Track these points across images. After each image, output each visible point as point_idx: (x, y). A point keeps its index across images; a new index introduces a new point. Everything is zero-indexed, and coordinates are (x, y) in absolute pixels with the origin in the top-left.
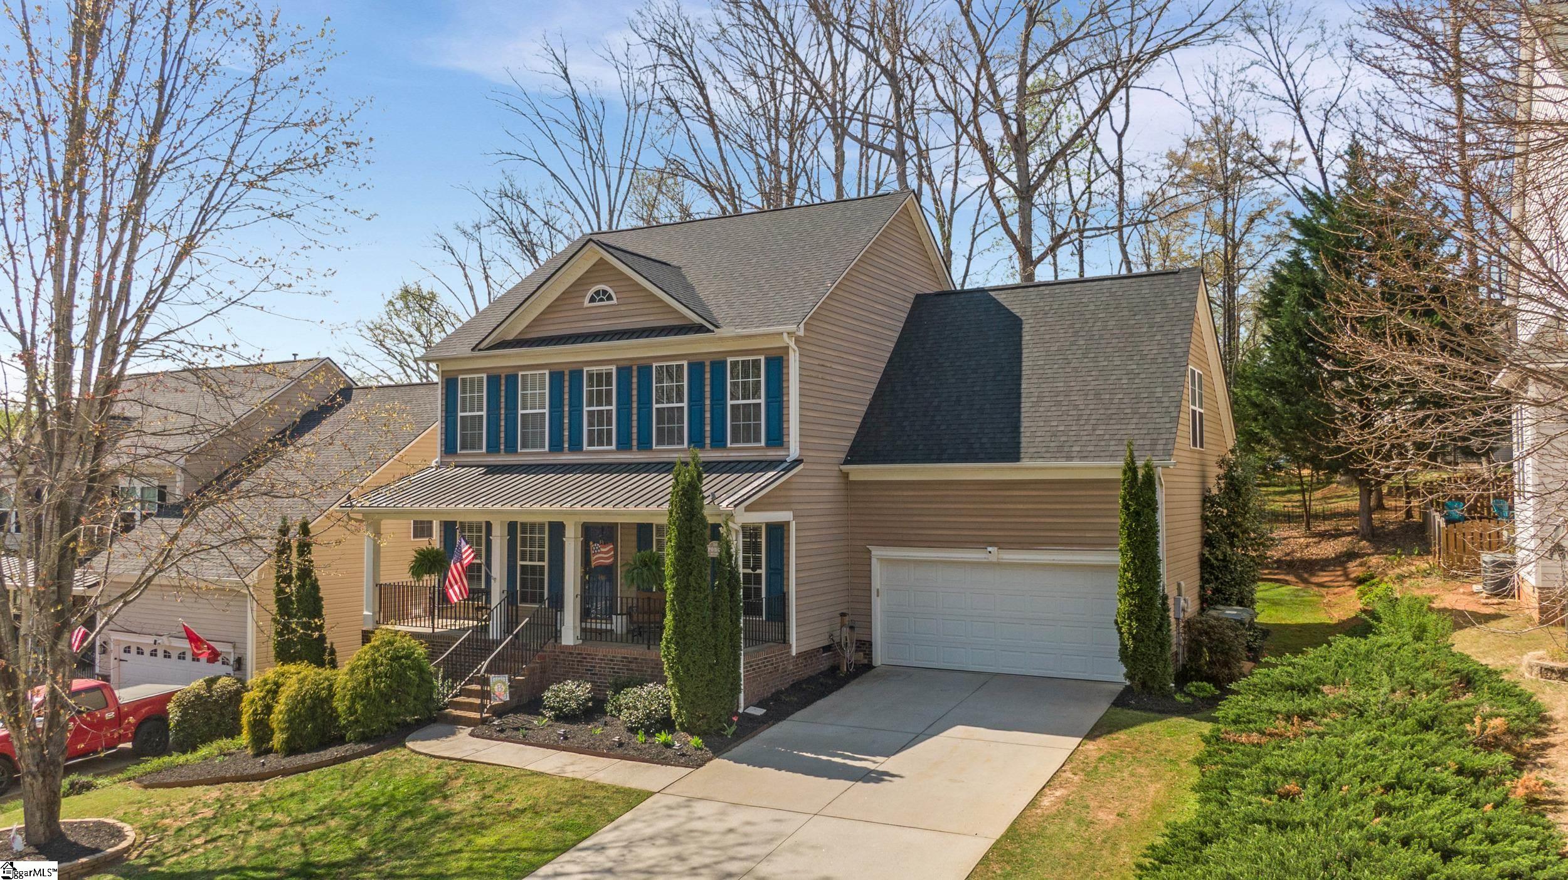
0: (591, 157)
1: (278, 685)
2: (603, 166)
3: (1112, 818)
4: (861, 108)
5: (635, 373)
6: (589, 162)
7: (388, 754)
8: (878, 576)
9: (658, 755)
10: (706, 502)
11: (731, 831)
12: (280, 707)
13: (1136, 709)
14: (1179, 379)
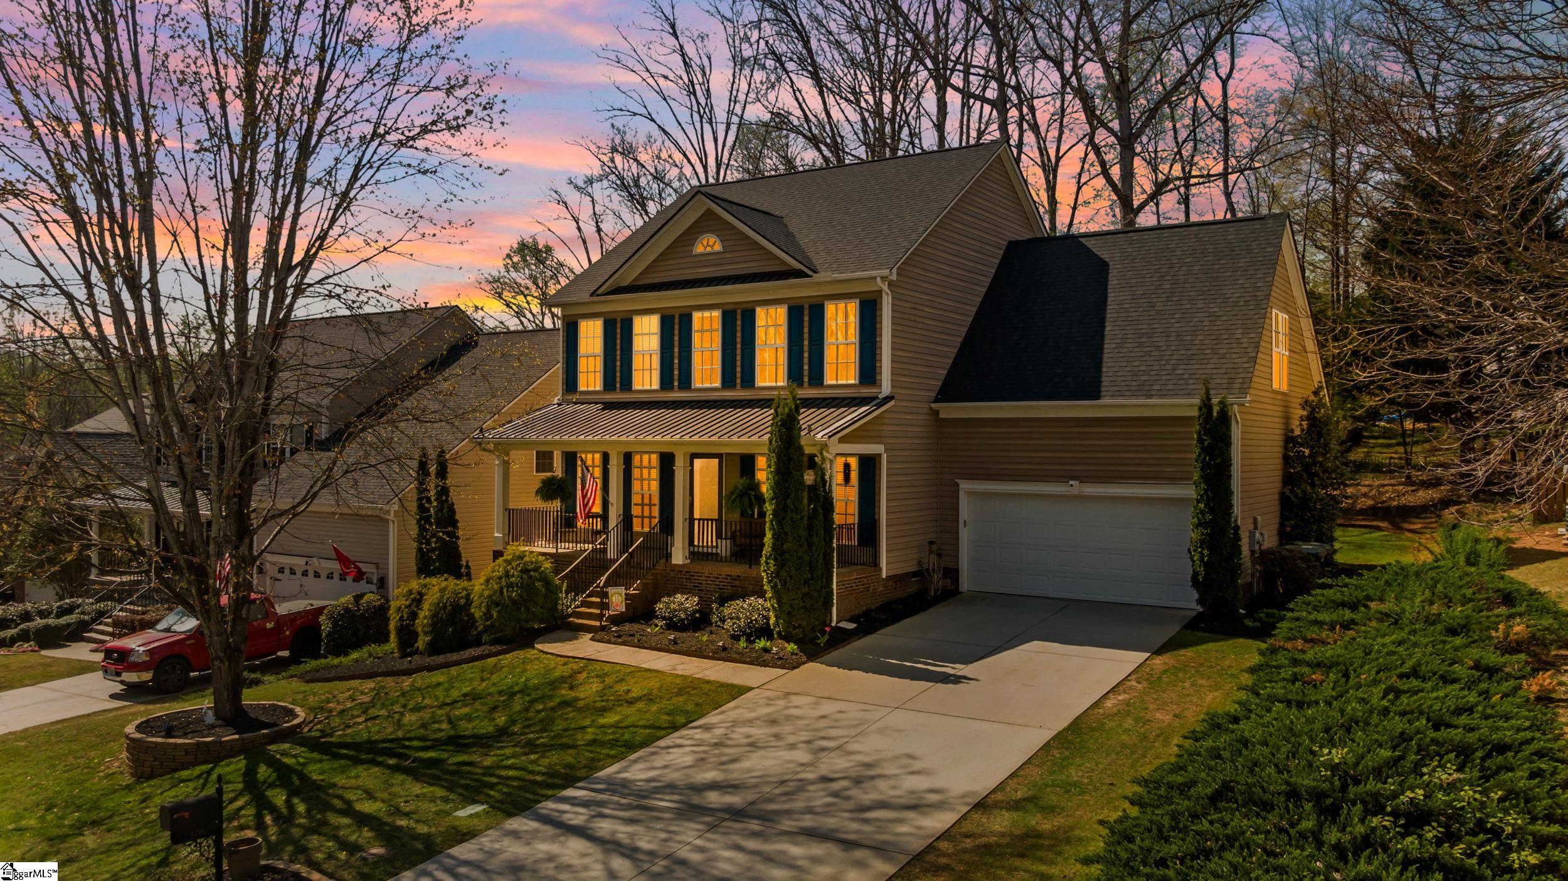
0: (699, 112)
1: (421, 595)
2: (711, 119)
3: (1168, 718)
4: (962, 60)
5: (739, 317)
6: (696, 117)
7: (521, 654)
8: (965, 509)
9: (758, 658)
10: (803, 433)
11: (823, 717)
12: (425, 612)
13: (1205, 631)
14: (1260, 321)
